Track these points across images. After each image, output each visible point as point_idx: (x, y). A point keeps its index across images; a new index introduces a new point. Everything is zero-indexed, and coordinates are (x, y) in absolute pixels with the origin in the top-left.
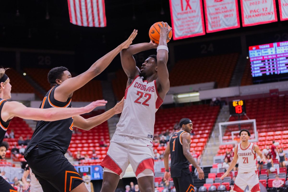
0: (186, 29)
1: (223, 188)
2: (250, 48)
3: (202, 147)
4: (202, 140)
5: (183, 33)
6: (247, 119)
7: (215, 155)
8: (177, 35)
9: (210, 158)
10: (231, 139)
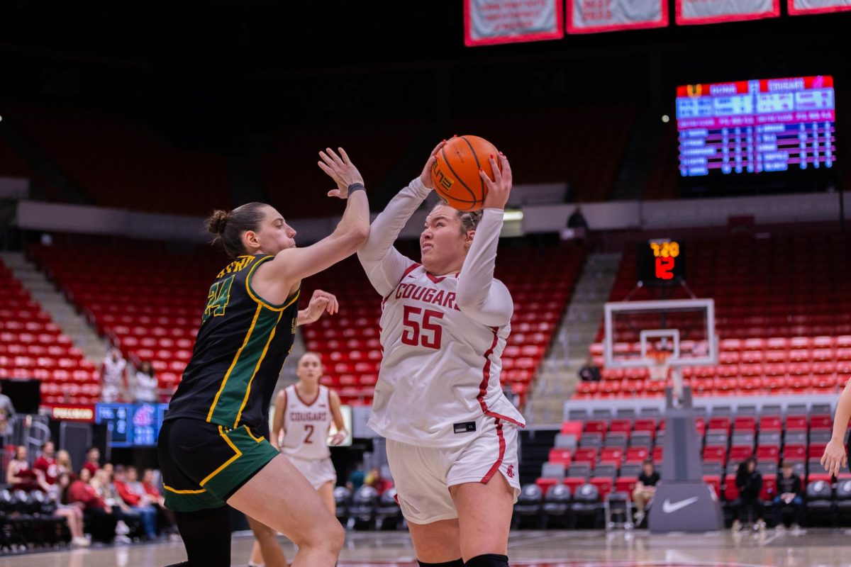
0: (505, 16)
1: (592, 493)
2: (680, 89)
3: (531, 370)
4: (532, 350)
5: (497, 28)
6: (687, 297)
7: (568, 396)
8: (478, 32)
9: (553, 404)
10: (638, 353)
